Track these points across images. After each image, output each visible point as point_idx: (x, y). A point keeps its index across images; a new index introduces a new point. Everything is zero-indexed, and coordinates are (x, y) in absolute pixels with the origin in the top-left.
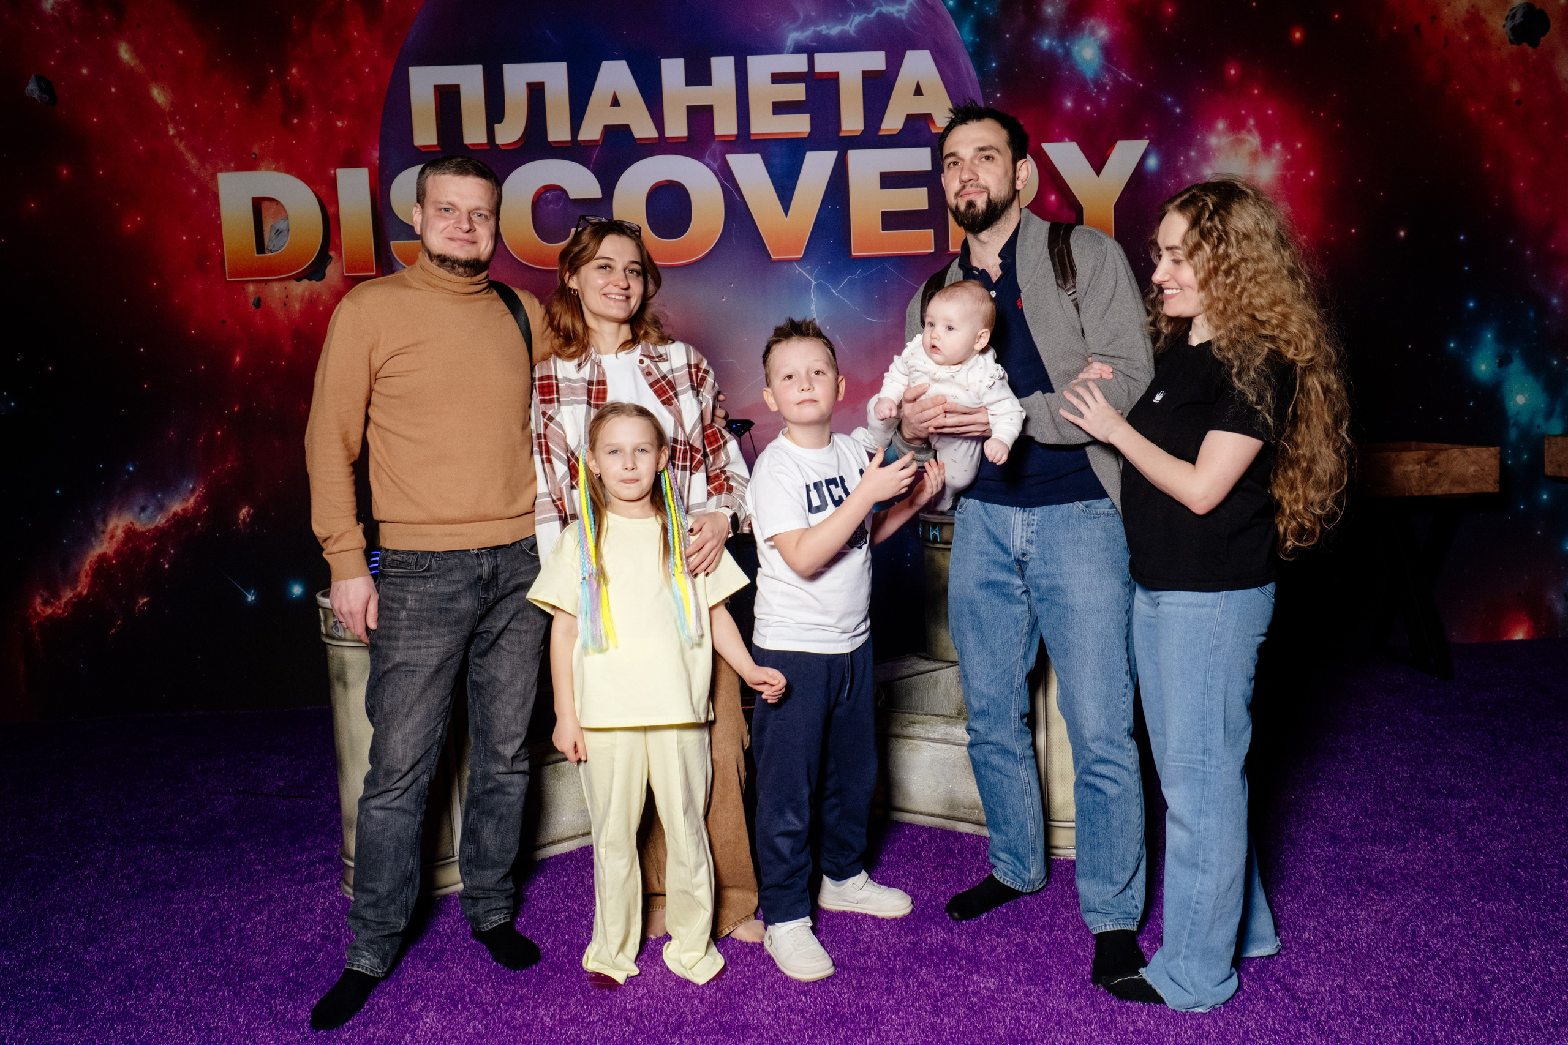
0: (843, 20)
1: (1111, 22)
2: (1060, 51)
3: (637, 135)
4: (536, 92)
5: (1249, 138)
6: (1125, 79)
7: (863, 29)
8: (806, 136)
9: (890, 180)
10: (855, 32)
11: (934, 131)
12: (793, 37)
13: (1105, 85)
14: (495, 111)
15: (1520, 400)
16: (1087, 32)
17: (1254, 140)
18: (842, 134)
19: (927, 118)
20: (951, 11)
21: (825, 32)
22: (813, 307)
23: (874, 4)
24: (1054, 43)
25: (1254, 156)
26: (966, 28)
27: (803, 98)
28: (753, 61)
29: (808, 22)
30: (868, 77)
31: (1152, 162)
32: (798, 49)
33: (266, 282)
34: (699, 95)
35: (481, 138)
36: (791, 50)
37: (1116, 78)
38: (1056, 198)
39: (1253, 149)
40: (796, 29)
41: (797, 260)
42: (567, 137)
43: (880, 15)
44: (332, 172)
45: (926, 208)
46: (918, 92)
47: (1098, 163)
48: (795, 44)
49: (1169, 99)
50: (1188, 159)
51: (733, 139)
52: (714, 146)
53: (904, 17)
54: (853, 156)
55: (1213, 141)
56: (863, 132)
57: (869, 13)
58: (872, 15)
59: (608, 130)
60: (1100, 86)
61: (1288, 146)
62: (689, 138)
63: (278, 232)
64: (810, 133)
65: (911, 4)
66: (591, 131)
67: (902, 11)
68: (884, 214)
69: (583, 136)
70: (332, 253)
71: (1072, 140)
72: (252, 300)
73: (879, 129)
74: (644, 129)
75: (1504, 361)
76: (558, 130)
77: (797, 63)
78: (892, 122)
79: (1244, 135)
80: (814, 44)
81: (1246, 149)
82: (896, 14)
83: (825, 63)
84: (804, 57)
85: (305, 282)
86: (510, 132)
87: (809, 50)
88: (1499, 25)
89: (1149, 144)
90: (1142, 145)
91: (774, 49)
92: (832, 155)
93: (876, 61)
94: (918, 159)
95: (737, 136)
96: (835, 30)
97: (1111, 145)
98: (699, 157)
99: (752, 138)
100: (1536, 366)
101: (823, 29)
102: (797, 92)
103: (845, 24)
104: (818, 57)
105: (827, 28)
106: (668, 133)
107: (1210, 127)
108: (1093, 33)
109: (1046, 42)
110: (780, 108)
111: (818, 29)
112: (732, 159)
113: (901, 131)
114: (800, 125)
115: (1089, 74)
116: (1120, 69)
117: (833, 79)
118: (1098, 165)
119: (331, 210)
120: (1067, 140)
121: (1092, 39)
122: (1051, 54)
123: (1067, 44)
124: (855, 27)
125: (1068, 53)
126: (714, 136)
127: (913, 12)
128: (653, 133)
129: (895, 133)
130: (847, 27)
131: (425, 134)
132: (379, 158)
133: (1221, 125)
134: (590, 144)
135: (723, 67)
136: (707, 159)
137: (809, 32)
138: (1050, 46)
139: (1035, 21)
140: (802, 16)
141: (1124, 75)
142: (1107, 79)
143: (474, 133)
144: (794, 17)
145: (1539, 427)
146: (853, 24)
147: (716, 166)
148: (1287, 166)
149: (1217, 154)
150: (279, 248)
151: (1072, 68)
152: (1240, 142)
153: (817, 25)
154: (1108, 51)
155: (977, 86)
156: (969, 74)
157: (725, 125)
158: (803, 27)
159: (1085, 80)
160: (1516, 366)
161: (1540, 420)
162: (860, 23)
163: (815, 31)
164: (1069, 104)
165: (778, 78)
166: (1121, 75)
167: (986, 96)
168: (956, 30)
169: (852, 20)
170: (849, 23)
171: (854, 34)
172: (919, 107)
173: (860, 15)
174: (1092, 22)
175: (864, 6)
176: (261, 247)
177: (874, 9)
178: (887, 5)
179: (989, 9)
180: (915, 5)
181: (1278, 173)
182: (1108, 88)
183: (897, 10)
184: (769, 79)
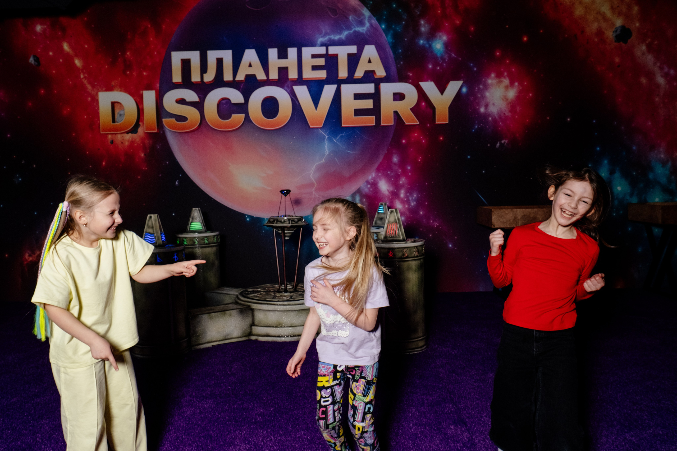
0: (340, 33)
1: (448, 34)
2: (427, 45)
3: (259, 78)
4: (220, 62)
5: (505, 80)
7: (348, 37)
8: (324, 79)
9: (358, 97)
10: (344, 38)
11: (376, 77)
12: (320, 40)
13: (445, 59)
14: (204, 68)
15: (619, 188)
16: (438, 38)
17: (506, 81)
18: (339, 78)
19: (373, 72)
20: (384, 30)
22: (326, 146)
23: (352, 27)
25: (507, 88)
26: (389, 36)
27: (324, 64)
28: (304, 49)
29: (326, 34)
30: (350, 56)
31: (464, 90)
32: (322, 45)
33: (116, 134)
34: (283, 63)
35: (198, 79)
36: (319, 45)
37: (450, 56)
38: (425, 104)
39: (506, 85)
40: (322, 37)
41: (320, 128)
42: (231, 79)
43: (355, 31)
44: (141, 92)
45: (372, 108)
46: (370, 61)
47: (442, 90)
48: (321, 43)
49: (472, 65)
50: (479, 89)
51: (296, 80)
52: (289, 83)
53: (364, 32)
55: (490, 81)
56: (347, 78)
57: (350, 31)
58: (352, 31)
59: (247, 76)
60: (443, 58)
61: (520, 84)
62: (279, 79)
63: (121, 115)
64: (326, 78)
65: (367, 27)
66: (240, 77)
67: (363, 30)
68: (356, 110)
69: (238, 78)
70: (140, 123)
71: (431, 81)
72: (109, 141)
73: (354, 76)
74: (261, 76)
75: (612, 172)
76: (228, 76)
77: (322, 50)
78: (359, 74)
79: (502, 79)
80: (328, 43)
81: (503, 85)
82: (361, 31)
83: (333, 50)
84: (324, 48)
85: (130, 134)
86: (209, 77)
87: (326, 45)
88: (610, 34)
89: (463, 83)
90: (460, 83)
91: (313, 44)
92: (334, 86)
93: (353, 49)
94: (369, 88)
95: (297, 79)
96: (337, 37)
97: (447, 83)
98: (282, 87)
99: (303, 79)
100: (626, 175)
101: (332, 37)
102: (321, 62)
103: (341, 35)
104: (330, 48)
105: (334, 37)
106: (271, 78)
107: (488, 76)
108: (440, 38)
109: (421, 42)
110: (315, 68)
111: (330, 37)
112: (295, 88)
113: (363, 77)
114: (322, 74)
115: (439, 55)
117: (335, 57)
118: (442, 91)
119: (140, 107)
120: (429, 81)
121: (440, 41)
122: (423, 46)
123: (430, 43)
125: (430, 46)
126: (288, 79)
127: (368, 31)
128: (265, 78)
129: (360, 78)
131: (177, 77)
132: (160, 87)
133: (493, 75)
134: (240, 82)
135: (292, 52)
136: (285, 88)
137: (327, 38)
138: (423, 43)
139: (418, 34)
140: (324, 32)
141: (453, 55)
142: (446, 56)
143: (195, 78)
144: (321, 32)
145: (627, 200)
146: (344, 35)
147: (289, 90)
148: (520, 92)
149: (491, 87)
150: (120, 121)
151: (432, 52)
152: (501, 82)
153: (330, 35)
154: (447, 45)
155: (393, 60)
156: (390, 54)
157: (293, 75)
158: (324, 36)
159: (437, 57)
160: (617, 175)
161: (628, 197)
162: (347, 35)
164: (430, 66)
165: (314, 56)
166: (452, 55)
167: (397, 63)
168: (385, 37)
169: (344, 33)
170: (343, 34)
171: (344, 39)
172: (370, 67)
173: (347, 31)
174: (440, 34)
175: (348, 28)
176: (114, 121)
177: (352, 29)
178: (357, 27)
179: (399, 29)
180: (369, 27)
181: (516, 94)
182: (446, 60)
183: (362, 29)
184: (310, 56)
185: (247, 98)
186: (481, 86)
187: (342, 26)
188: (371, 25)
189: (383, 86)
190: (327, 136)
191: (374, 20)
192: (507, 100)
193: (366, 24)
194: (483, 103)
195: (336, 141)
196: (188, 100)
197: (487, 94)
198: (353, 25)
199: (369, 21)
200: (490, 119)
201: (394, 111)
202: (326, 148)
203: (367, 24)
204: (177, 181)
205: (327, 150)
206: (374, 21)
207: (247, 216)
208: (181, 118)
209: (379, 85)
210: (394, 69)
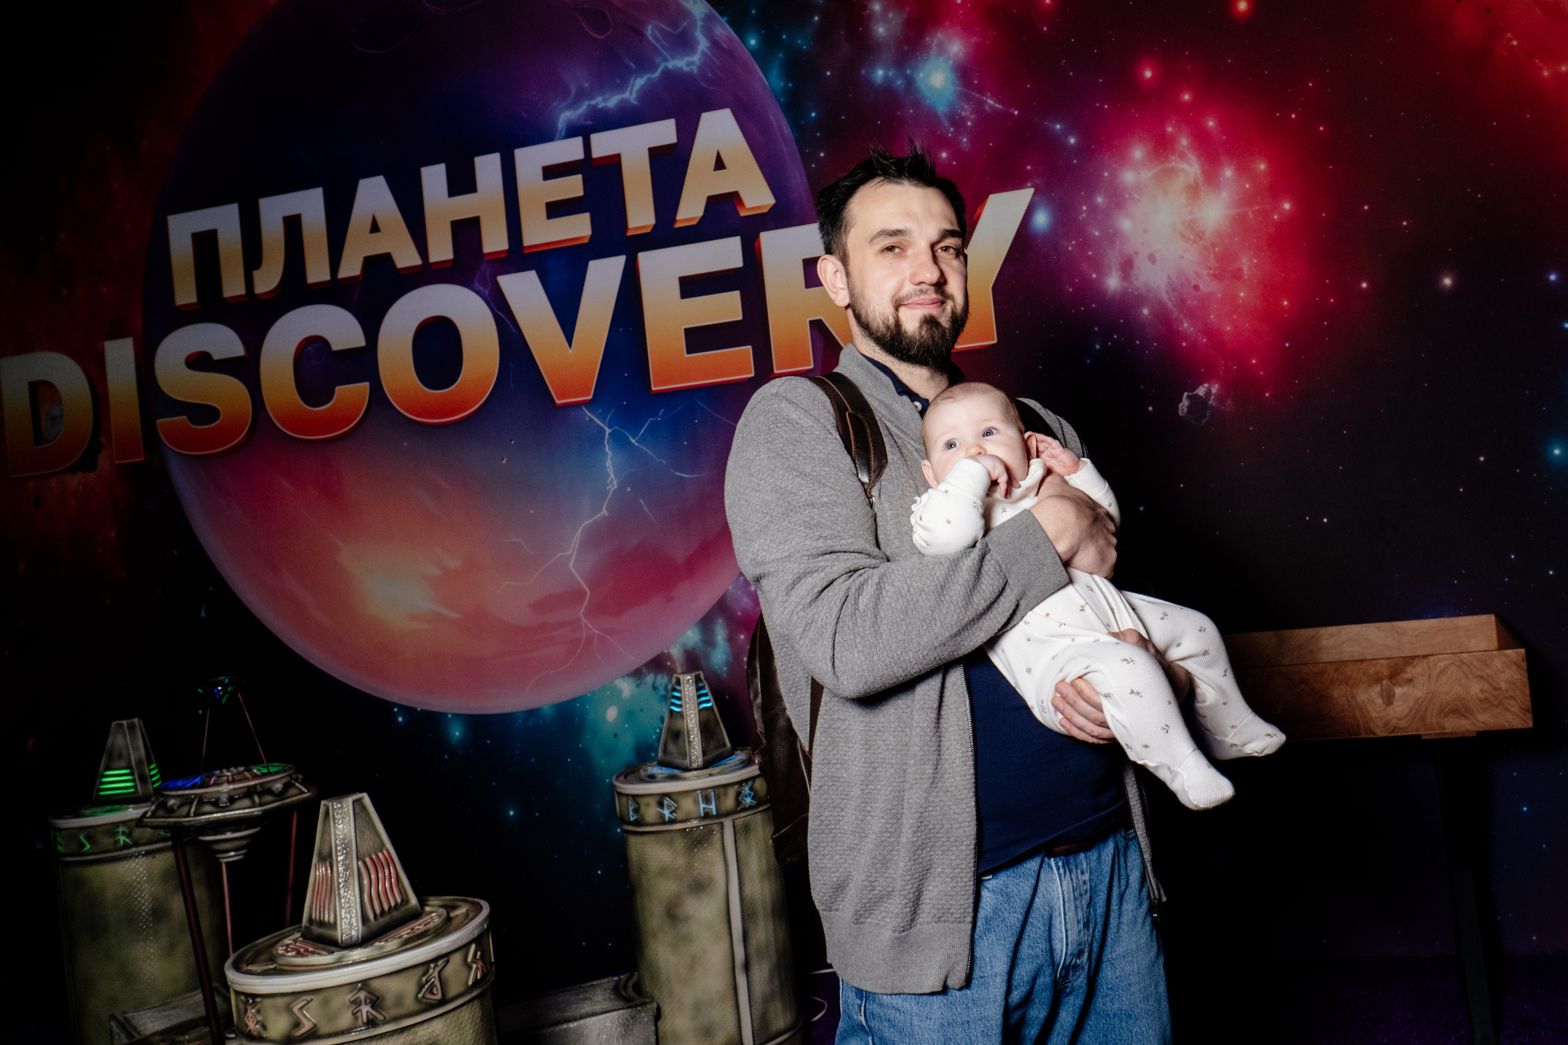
0: (622, 86)
1: (966, 32)
2: (899, 82)
3: (400, 264)
4: (293, 224)
5: (1183, 165)
6: (991, 107)
7: (646, 94)
8: (586, 241)
9: (692, 286)
10: (636, 100)
11: (743, 214)
12: (566, 117)
13: (963, 120)
14: (253, 256)
16: (934, 51)
17: (1190, 168)
18: (629, 234)
19: (733, 199)
20: (755, 54)
21: (601, 105)
22: (609, 463)
23: (658, 60)
24: (891, 74)
25: (1193, 192)
26: (775, 72)
27: (581, 193)
28: (520, 154)
29: (581, 94)
30: (657, 155)
31: (1041, 219)
32: (572, 132)
33: (45, 476)
34: (464, 206)
35: (241, 290)
36: (563, 134)
37: (979, 107)
39: (1191, 181)
40: (569, 107)
41: (586, 403)
42: (327, 277)
43: (667, 73)
44: (100, 346)
45: (740, 318)
46: (720, 165)
48: (568, 126)
49: (1058, 126)
50: (1094, 208)
51: (504, 255)
52: (483, 267)
53: (695, 71)
54: (645, 259)
55: (1128, 177)
56: (655, 226)
57: (651, 74)
58: (657, 74)
59: (369, 262)
60: (957, 121)
61: (1243, 169)
62: (456, 259)
63: (53, 419)
64: (592, 237)
65: (704, 54)
66: (351, 267)
67: (689, 64)
68: (688, 332)
69: (343, 274)
70: (103, 439)
72: (31, 501)
73: (674, 220)
74: (407, 257)
76: (317, 272)
77: (570, 150)
78: (690, 209)
79: (1174, 162)
80: (589, 123)
81: (1179, 182)
82: (686, 69)
83: (604, 144)
84: (578, 141)
85: (80, 474)
86: (268, 280)
87: (582, 131)
89: (1034, 194)
90: (1023, 196)
91: (544, 135)
92: (617, 263)
93: (664, 132)
94: (726, 253)
95: (508, 251)
96: (611, 101)
97: (981, 201)
98: (466, 283)
99: (526, 252)
101: (599, 102)
102: (573, 186)
103: (624, 92)
104: (595, 138)
105: (605, 100)
106: (433, 258)
107: (1123, 160)
108: (941, 50)
109: (880, 73)
110: (556, 209)
111: (593, 102)
112: (503, 280)
113: (702, 219)
114: (580, 227)
115: (942, 108)
116: (984, 94)
117: (615, 161)
119: (100, 389)
121: (941, 59)
122: (887, 89)
123: (908, 72)
124: (637, 92)
125: (910, 82)
126: (483, 255)
127: (706, 63)
128: (418, 261)
129: (695, 222)
130: (626, 95)
131: (186, 294)
132: (143, 326)
133: (1138, 153)
134: (353, 282)
135: (488, 168)
136: (477, 285)
137: (582, 109)
138: (886, 77)
139: (864, 48)
140: (573, 89)
141: (991, 102)
142: (966, 111)
143: (233, 286)
144: (564, 92)
146: (634, 89)
147: (487, 292)
148: (1246, 200)
149: (1136, 196)
150: (55, 436)
151: (917, 103)
152: (1170, 173)
153: (592, 99)
154: (964, 73)
155: (794, 147)
156: (782, 131)
157: (495, 240)
158: (575, 103)
159: (935, 115)
162: (643, 87)
163: (589, 106)
165: (551, 172)
166: (985, 102)
167: (806, 159)
168: (762, 76)
169: (634, 84)
170: (630, 88)
171: (635, 103)
172: (722, 185)
173: (641, 77)
174: (940, 35)
175: (645, 64)
176: (39, 438)
177: (657, 67)
178: (673, 59)
179: (802, 43)
180: (707, 51)
181: (1233, 212)
182: (969, 124)
183: (686, 63)
184: (540, 174)
185: (372, 330)
186: (1099, 200)
187: (626, 60)
188: (715, 44)
189: (770, 241)
190: (610, 427)
191: (722, 25)
192: (1200, 235)
193: (698, 43)
194: (1113, 259)
195: (636, 442)
196: (216, 356)
197: (1125, 224)
198: (660, 53)
199: (708, 32)
200: (1146, 311)
201: (812, 323)
202: (608, 470)
203: (703, 44)
204: (204, 606)
205: (612, 476)
206: (723, 30)
207: (396, 710)
208: (203, 413)
209: (757, 237)
210: (797, 179)
